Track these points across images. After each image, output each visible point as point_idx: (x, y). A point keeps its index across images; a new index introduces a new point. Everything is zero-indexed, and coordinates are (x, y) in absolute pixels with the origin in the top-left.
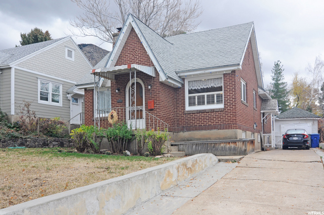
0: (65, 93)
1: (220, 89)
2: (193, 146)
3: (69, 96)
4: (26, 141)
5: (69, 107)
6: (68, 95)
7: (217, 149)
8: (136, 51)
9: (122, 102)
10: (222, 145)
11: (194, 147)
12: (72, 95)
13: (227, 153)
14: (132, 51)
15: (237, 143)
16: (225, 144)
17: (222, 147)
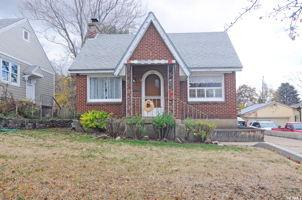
0: (22, 74)
1: (219, 85)
2: (214, 133)
3: (26, 77)
4: (9, 122)
5: (25, 88)
6: (24, 76)
7: (237, 137)
8: (155, 46)
9: (138, 91)
10: (242, 133)
11: (216, 134)
12: (29, 75)
13: (247, 140)
14: (149, 46)
15: (256, 132)
16: (245, 133)
17: (242, 135)
